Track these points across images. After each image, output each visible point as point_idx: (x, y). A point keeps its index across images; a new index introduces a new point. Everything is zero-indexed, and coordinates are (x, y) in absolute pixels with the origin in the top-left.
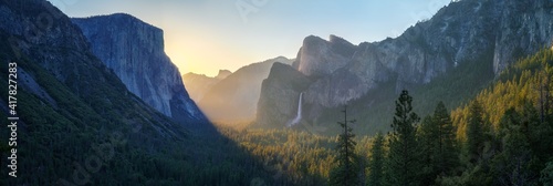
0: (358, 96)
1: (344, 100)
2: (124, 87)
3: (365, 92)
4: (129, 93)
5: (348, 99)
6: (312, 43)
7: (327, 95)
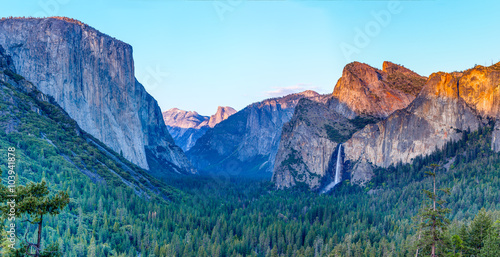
0: (429, 152)
1: (407, 157)
2: (74, 124)
3: (440, 148)
4: (82, 132)
5: (413, 156)
6: (355, 73)
7: (380, 149)
